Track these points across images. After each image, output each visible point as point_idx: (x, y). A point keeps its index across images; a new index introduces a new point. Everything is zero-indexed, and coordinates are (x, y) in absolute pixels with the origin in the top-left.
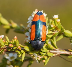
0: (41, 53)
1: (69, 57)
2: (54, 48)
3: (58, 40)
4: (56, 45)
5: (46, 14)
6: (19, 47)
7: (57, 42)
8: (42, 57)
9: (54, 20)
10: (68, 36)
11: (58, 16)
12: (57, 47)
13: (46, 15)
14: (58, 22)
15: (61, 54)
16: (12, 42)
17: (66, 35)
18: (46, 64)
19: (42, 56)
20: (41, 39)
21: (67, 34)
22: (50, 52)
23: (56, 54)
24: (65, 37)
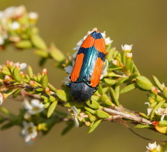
0: (86, 108)
1: (138, 126)
2: (113, 105)
3: (123, 92)
4: (119, 100)
5: (111, 39)
6: (47, 89)
7: (120, 95)
8: (87, 116)
9: (122, 53)
10: (144, 87)
11: (132, 47)
12: (118, 103)
13: (112, 41)
14: (127, 58)
15: (124, 119)
16: (35, 78)
17: (140, 85)
18: (91, 131)
19: (86, 114)
20: (90, 82)
21: (141, 83)
22: (103, 110)
23: (115, 117)
24: (137, 89)
